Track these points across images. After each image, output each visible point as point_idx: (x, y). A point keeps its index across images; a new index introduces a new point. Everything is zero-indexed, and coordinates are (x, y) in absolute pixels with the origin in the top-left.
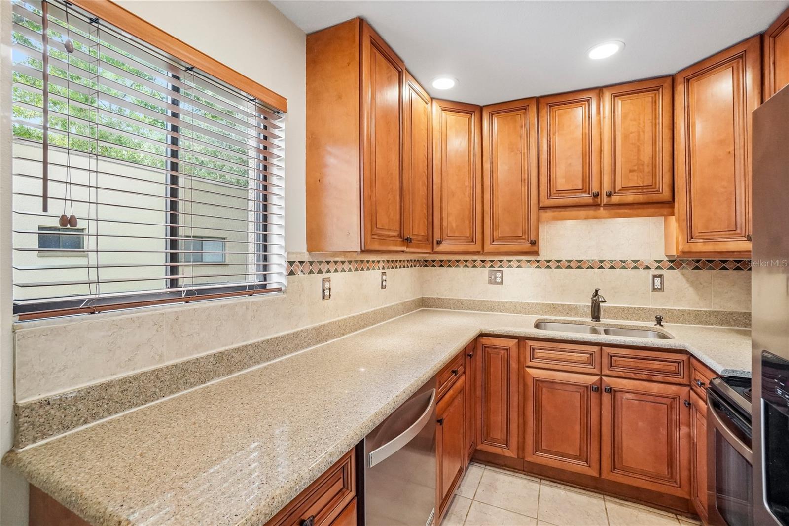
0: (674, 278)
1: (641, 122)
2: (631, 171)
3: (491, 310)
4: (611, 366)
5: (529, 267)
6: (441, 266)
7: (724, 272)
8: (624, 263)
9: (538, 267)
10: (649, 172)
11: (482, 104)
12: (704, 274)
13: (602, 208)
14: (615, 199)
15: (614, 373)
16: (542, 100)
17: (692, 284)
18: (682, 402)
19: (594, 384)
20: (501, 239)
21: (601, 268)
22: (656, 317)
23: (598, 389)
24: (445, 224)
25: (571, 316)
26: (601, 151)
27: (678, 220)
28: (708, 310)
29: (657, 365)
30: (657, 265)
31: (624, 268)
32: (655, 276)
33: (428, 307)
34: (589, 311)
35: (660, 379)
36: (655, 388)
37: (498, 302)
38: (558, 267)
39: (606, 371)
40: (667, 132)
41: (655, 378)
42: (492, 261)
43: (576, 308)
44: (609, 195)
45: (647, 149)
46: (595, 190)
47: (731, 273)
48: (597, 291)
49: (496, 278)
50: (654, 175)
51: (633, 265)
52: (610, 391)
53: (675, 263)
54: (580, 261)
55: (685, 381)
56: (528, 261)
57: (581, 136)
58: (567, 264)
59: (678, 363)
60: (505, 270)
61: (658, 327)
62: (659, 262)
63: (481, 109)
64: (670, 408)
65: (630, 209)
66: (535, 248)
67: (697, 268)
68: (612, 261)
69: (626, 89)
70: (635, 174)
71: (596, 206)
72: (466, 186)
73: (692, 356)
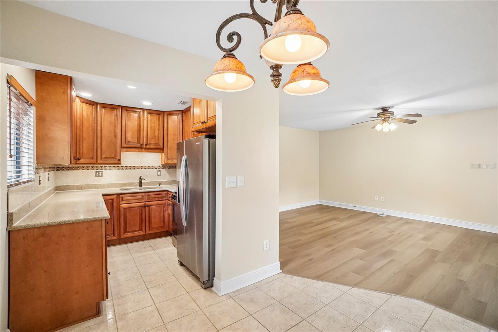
0: (163, 171)
1: (155, 123)
2: (152, 138)
3: (97, 188)
4: (148, 198)
5: (114, 169)
6: (69, 170)
9: (118, 169)
10: (157, 139)
11: (97, 102)
12: (171, 170)
13: (143, 149)
14: (148, 146)
15: (149, 200)
16: (123, 108)
17: (168, 173)
18: (166, 204)
19: (143, 205)
20: (105, 158)
21: (142, 169)
22: (159, 184)
23: (144, 207)
24: (81, 151)
25: (131, 187)
26: (143, 130)
27: (165, 154)
29: (160, 196)
30: (159, 167)
31: (149, 168)
32: (158, 171)
33: (60, 190)
34: (138, 184)
35: (161, 199)
36: (160, 202)
37: (101, 184)
38: (126, 169)
39: (147, 200)
40: (162, 128)
41: (160, 199)
42: (97, 167)
43: (133, 183)
44: (146, 145)
45: (157, 132)
46: (141, 143)
48: (141, 177)
49: (99, 174)
50: (159, 140)
51: (152, 167)
52: (148, 206)
53: (164, 167)
54: (134, 167)
55: (167, 199)
56: (114, 167)
57: (137, 124)
58: (130, 168)
59: (165, 194)
60: (103, 171)
61: (160, 186)
62: (159, 166)
63: (97, 104)
64: (164, 207)
65: (152, 150)
66: (119, 162)
67: (169, 168)
68: (145, 166)
69: (151, 112)
70: (153, 139)
71: (141, 148)
72: (91, 136)
73: (169, 191)
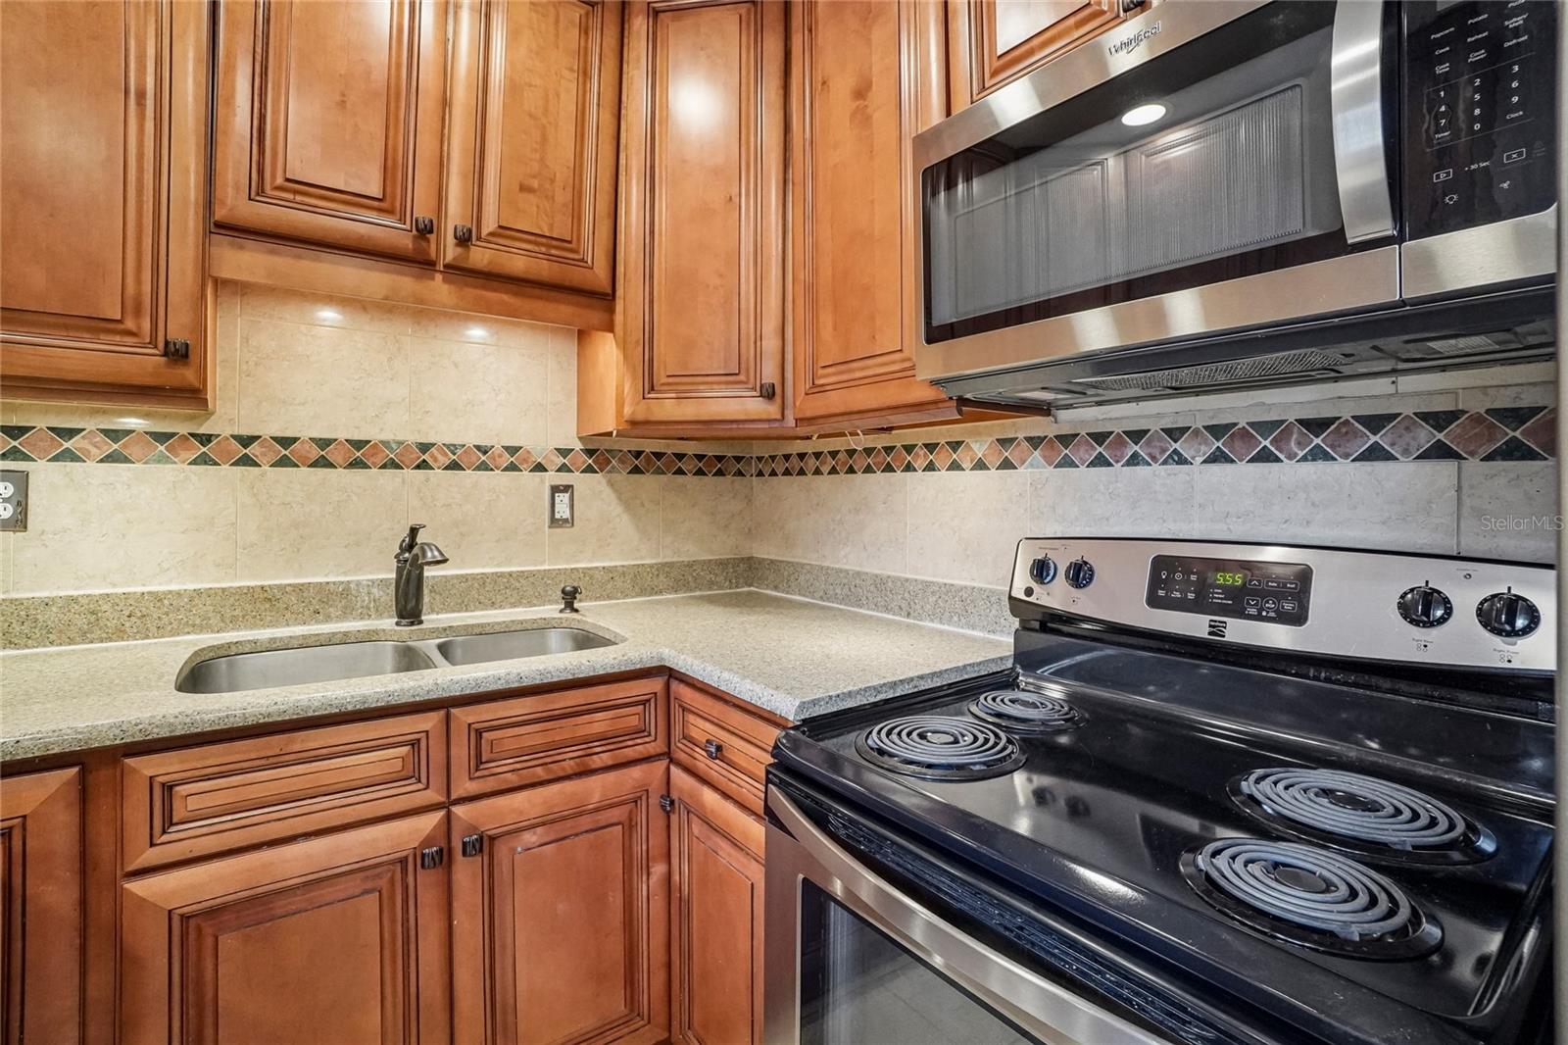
0: (594, 491)
2: (524, 190)
4: (479, 762)
5: (162, 460)
7: (680, 478)
8: (485, 453)
9: (203, 460)
10: (565, 205)
12: (649, 482)
13: (439, 277)
14: (480, 256)
15: (490, 784)
17: (628, 504)
18: (654, 800)
19: (427, 842)
21: (423, 465)
22: (563, 591)
23: (438, 857)
25: (328, 619)
26: (443, 98)
27: (624, 346)
28: (654, 561)
29: (599, 723)
30: (561, 460)
31: (484, 467)
32: (555, 489)
34: (388, 596)
35: (606, 759)
36: (595, 788)
38: (283, 462)
39: (464, 786)
41: (597, 761)
44: (464, 239)
46: (422, 211)
47: (690, 481)
48: (414, 531)
50: (577, 216)
51: (507, 459)
52: (482, 845)
53: (598, 455)
54: (358, 444)
55: (658, 746)
56: (162, 437)
58: (315, 453)
59: (644, 703)
60: (39, 470)
61: (568, 615)
62: (564, 452)
64: (629, 826)
65: (516, 294)
66: (188, 375)
67: (636, 470)
68: (452, 448)
70: (532, 198)
71: (420, 262)
73: (668, 673)
